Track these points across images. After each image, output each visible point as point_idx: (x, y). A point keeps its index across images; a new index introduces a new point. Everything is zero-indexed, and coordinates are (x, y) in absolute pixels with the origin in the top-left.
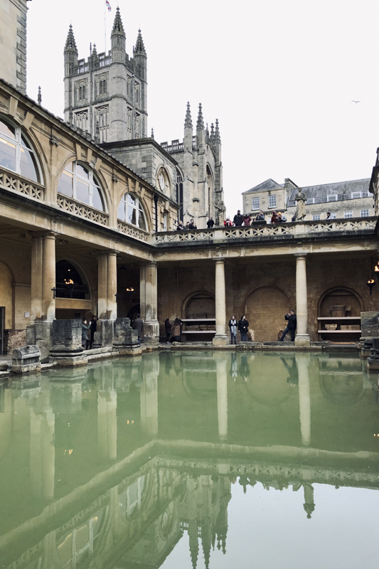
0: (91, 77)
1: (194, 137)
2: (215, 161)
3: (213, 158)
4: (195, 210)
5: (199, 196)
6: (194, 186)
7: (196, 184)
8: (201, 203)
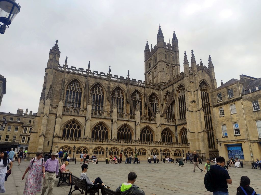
0: (152, 57)
1: (189, 68)
2: (211, 78)
3: (208, 77)
4: (193, 107)
5: (195, 99)
6: (192, 94)
7: (193, 93)
8: (196, 103)
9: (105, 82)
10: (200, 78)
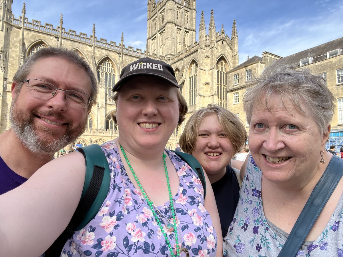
0: (158, 15)
1: (206, 37)
2: (233, 52)
4: (206, 91)
5: (209, 80)
7: (207, 72)
8: (210, 85)
9: (86, 48)
10: (219, 52)
